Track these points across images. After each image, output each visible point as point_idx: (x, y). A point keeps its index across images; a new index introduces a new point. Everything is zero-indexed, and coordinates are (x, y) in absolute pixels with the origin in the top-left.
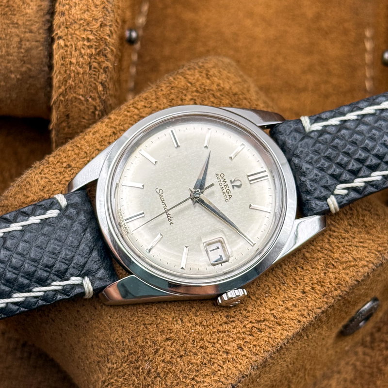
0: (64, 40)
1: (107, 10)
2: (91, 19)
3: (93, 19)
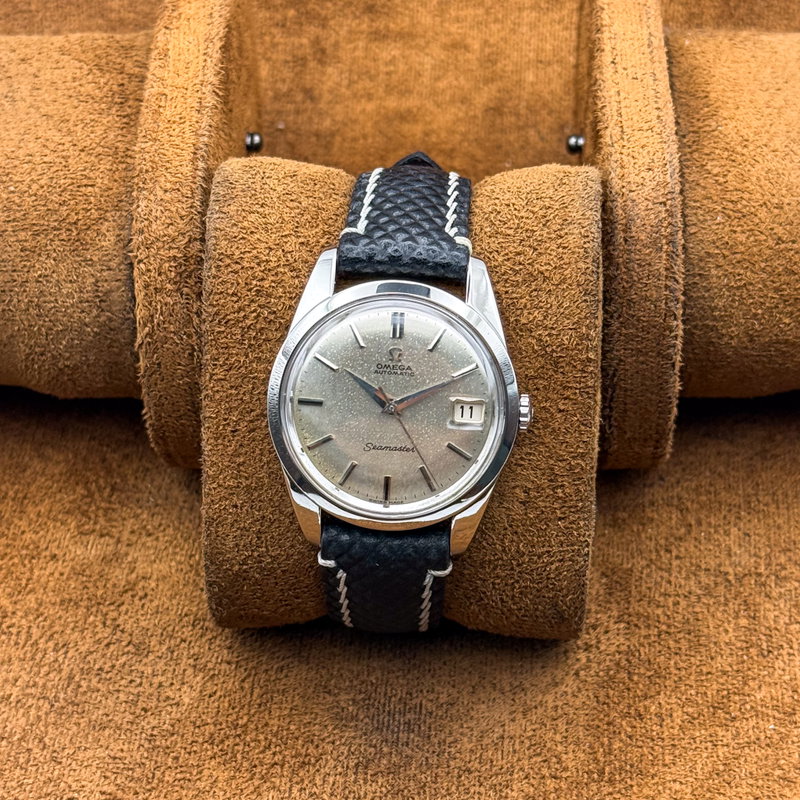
0: (144, 263)
3: (179, 234)
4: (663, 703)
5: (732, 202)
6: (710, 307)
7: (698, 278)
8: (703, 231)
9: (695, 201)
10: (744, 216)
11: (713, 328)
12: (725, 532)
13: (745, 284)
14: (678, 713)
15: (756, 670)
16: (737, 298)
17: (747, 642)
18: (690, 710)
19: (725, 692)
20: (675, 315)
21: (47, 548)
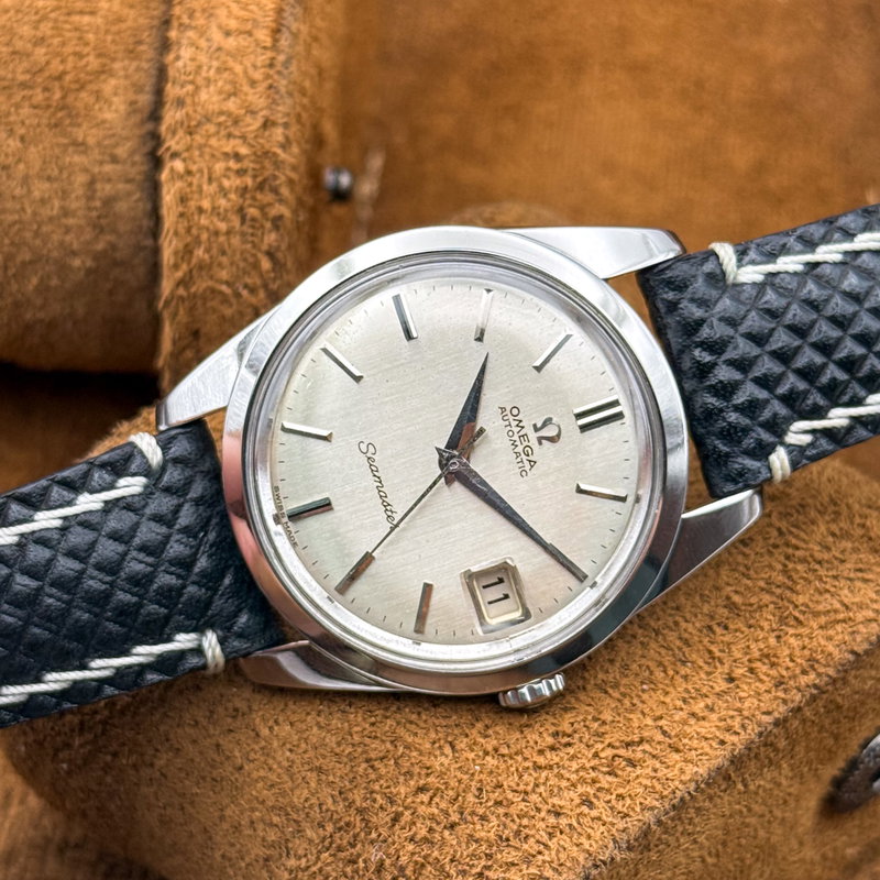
0: (184, 160)
1: (277, 92)
2: (243, 112)
3: (247, 112)
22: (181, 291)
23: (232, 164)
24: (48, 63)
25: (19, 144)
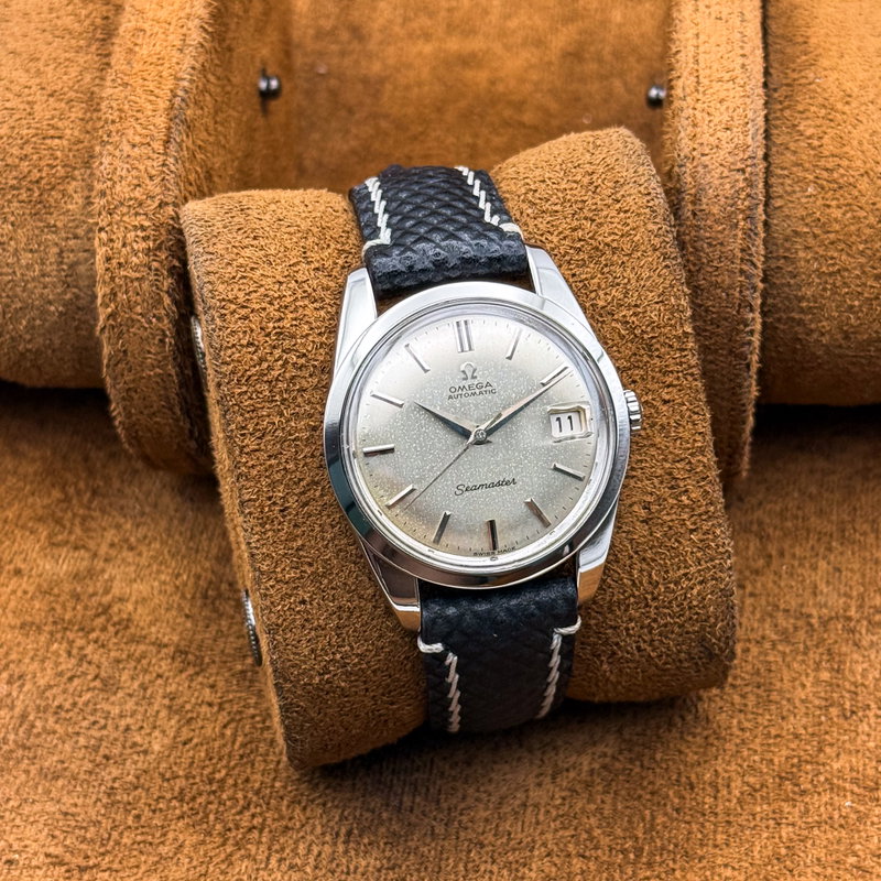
4: (720, 770)
5: (827, 170)
6: (796, 296)
7: (782, 261)
8: (790, 205)
9: (783, 169)
10: (840, 188)
11: (800, 322)
12: (811, 566)
13: (839, 270)
14: (737, 785)
15: (835, 734)
16: (829, 287)
17: (826, 700)
18: (752, 780)
19: (796, 760)
20: (751, 306)
21: (11, 561)
22: (111, 322)
23: (139, 233)
24: (30, 172)
25: (10, 227)
